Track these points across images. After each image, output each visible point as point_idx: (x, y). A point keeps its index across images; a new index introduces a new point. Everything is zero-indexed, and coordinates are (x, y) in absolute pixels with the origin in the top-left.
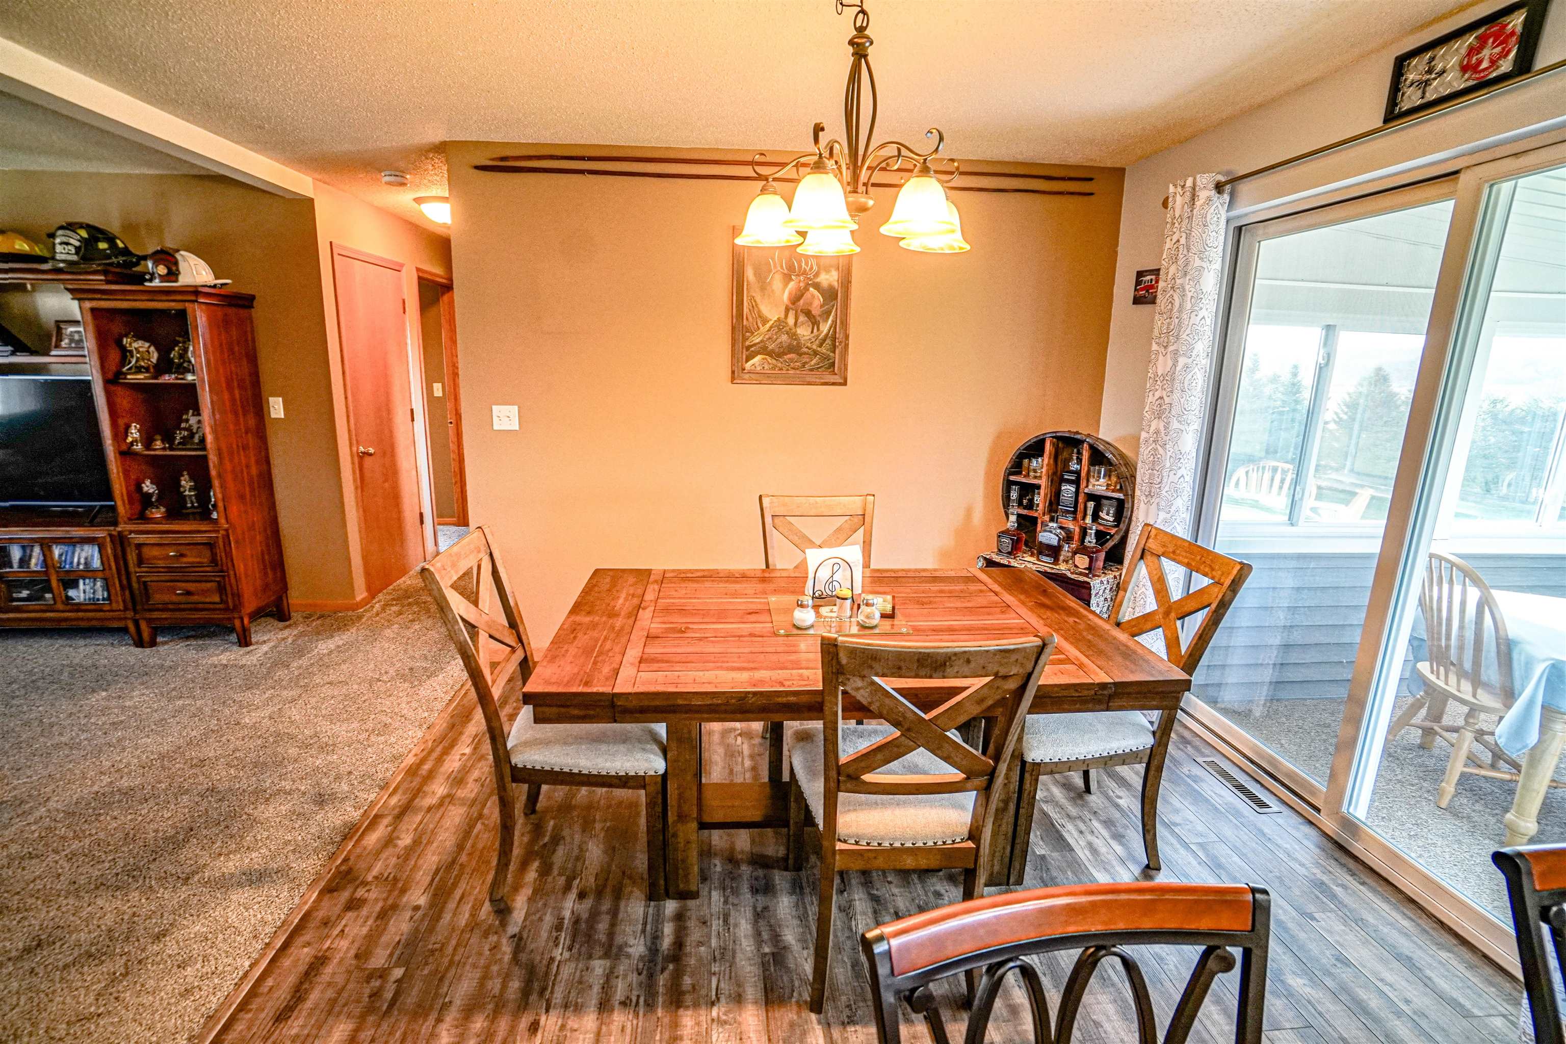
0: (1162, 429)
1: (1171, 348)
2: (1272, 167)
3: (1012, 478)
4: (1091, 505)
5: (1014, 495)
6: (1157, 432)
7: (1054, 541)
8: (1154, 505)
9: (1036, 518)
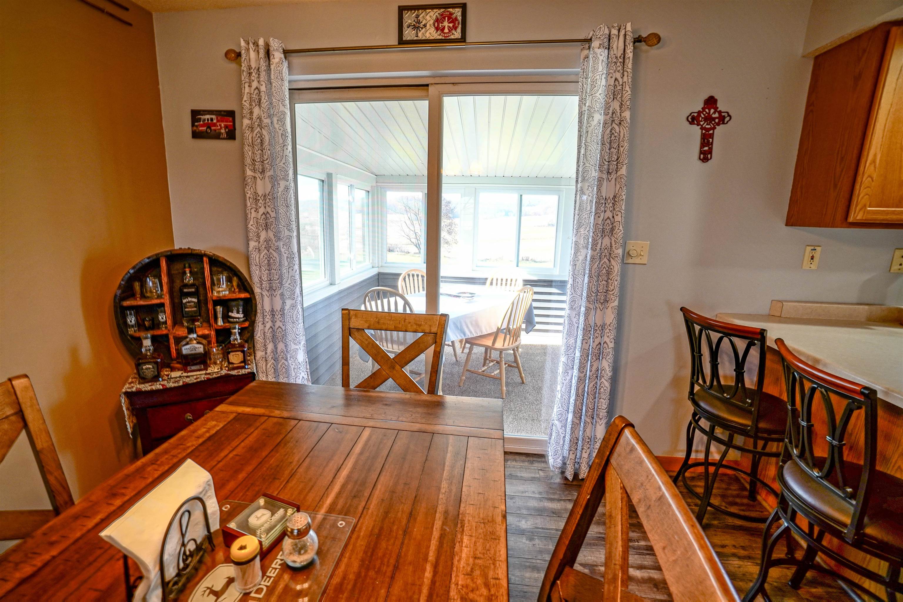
0: (272, 237)
1: (268, 174)
2: (333, 49)
3: (126, 303)
4: (219, 309)
5: (132, 320)
6: (268, 241)
7: (200, 349)
8: (278, 296)
9: (167, 336)
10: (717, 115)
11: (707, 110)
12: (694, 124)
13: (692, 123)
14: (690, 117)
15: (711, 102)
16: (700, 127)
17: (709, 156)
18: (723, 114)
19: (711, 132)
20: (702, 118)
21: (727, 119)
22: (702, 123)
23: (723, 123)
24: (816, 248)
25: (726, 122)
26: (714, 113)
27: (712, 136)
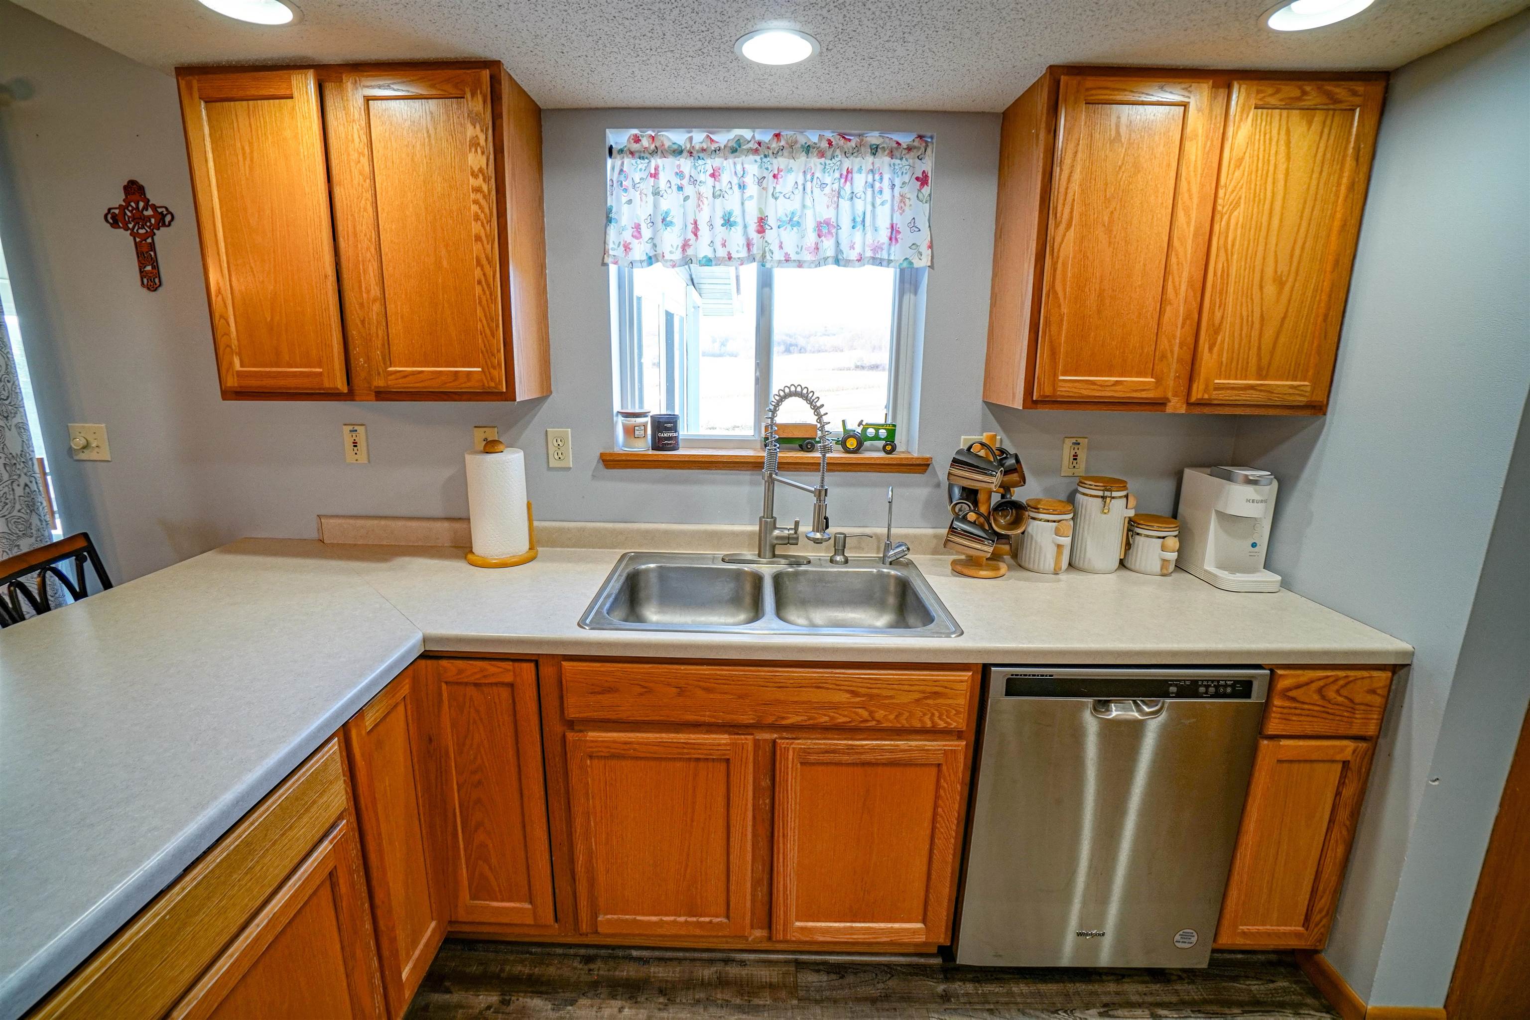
10: (149, 212)
11: (133, 204)
12: (120, 227)
13: (115, 224)
14: (109, 216)
15: (134, 189)
16: (129, 232)
17: (157, 280)
18: (160, 210)
19: (149, 240)
20: (129, 217)
21: (168, 218)
22: (131, 226)
23: (164, 225)
24: (356, 428)
25: (167, 223)
26: (145, 208)
27: (152, 247)
